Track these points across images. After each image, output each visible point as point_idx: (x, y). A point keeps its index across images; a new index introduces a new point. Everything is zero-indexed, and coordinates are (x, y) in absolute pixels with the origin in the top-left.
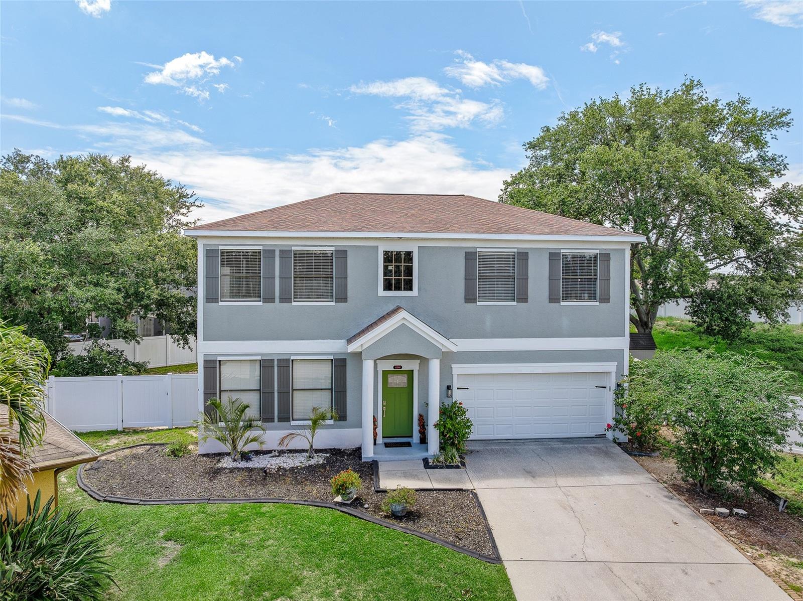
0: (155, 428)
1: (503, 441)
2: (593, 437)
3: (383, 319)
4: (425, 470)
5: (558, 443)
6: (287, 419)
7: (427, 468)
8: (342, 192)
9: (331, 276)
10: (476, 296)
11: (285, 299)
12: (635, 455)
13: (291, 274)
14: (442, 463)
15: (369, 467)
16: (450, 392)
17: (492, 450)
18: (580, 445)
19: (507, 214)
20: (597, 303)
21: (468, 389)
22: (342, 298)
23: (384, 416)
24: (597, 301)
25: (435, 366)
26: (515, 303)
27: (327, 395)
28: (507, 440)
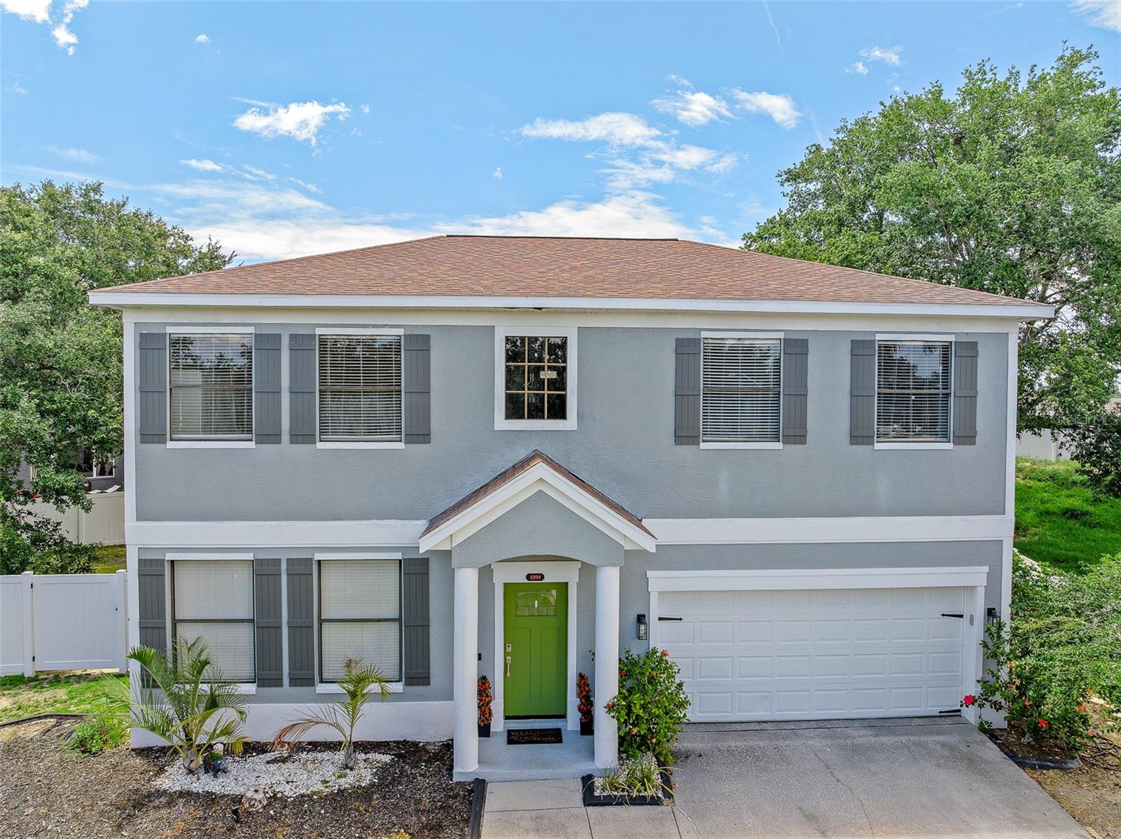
0: (97, 671)
1: (752, 727)
2: (935, 717)
3: (504, 477)
4: (583, 809)
5: (866, 732)
6: (310, 682)
7: (589, 805)
8: (449, 234)
9: (397, 388)
10: (699, 429)
11: (302, 436)
12: (1033, 768)
13: (315, 385)
14: (623, 790)
15: (465, 796)
16: (642, 627)
17: (730, 751)
18: (913, 738)
19: (760, 267)
20: (950, 446)
21: (680, 619)
22: (420, 435)
23: (508, 675)
24: (949, 442)
25: (610, 581)
26: (778, 446)
27: (392, 631)
28: (759, 722)
